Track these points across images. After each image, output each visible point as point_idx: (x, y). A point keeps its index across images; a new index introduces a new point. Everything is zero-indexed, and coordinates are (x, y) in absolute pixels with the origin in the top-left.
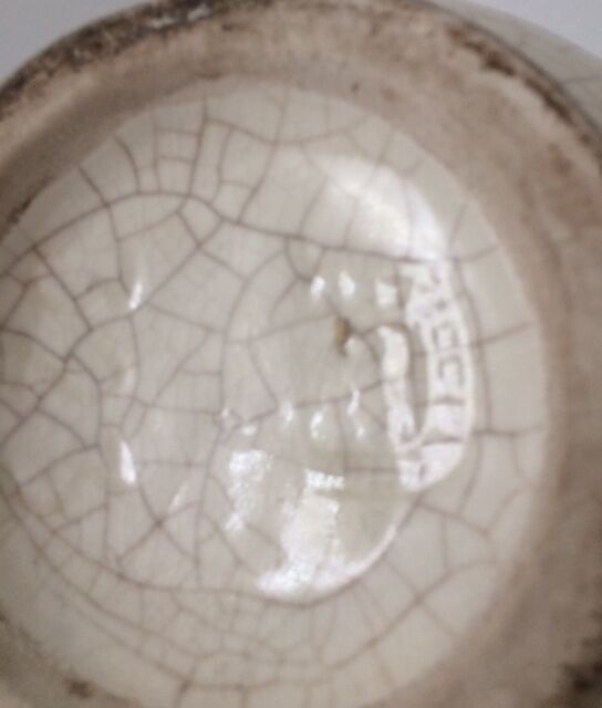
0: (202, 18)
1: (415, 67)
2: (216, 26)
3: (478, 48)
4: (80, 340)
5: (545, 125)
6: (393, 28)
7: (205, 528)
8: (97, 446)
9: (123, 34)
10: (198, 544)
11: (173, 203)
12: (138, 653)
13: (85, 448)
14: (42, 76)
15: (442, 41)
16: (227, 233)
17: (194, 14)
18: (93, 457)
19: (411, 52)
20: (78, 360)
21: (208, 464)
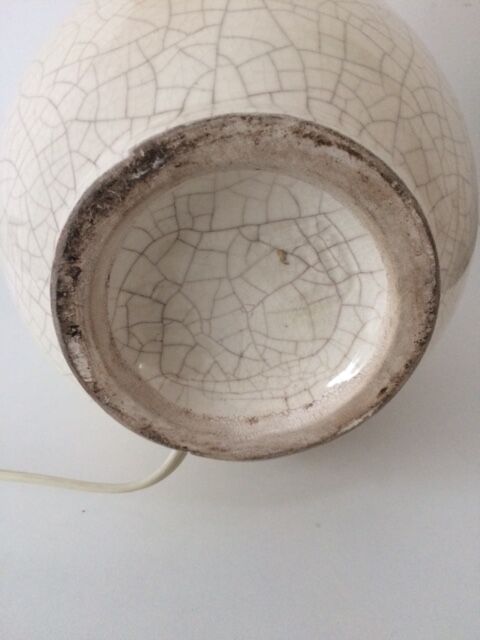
0: (161, 165)
1: (284, 155)
2: (171, 167)
3: (310, 136)
4: (163, 311)
5: (353, 163)
6: (265, 139)
7: (261, 349)
8: (197, 344)
9: (121, 188)
10: (261, 356)
11: (174, 236)
12: (262, 399)
13: (193, 348)
14: (87, 225)
15: (292, 138)
16: (206, 237)
17: (155, 165)
18: (197, 348)
19: (279, 148)
20: (167, 319)
21: (249, 327)
